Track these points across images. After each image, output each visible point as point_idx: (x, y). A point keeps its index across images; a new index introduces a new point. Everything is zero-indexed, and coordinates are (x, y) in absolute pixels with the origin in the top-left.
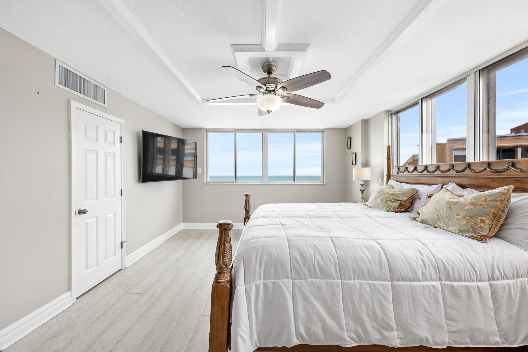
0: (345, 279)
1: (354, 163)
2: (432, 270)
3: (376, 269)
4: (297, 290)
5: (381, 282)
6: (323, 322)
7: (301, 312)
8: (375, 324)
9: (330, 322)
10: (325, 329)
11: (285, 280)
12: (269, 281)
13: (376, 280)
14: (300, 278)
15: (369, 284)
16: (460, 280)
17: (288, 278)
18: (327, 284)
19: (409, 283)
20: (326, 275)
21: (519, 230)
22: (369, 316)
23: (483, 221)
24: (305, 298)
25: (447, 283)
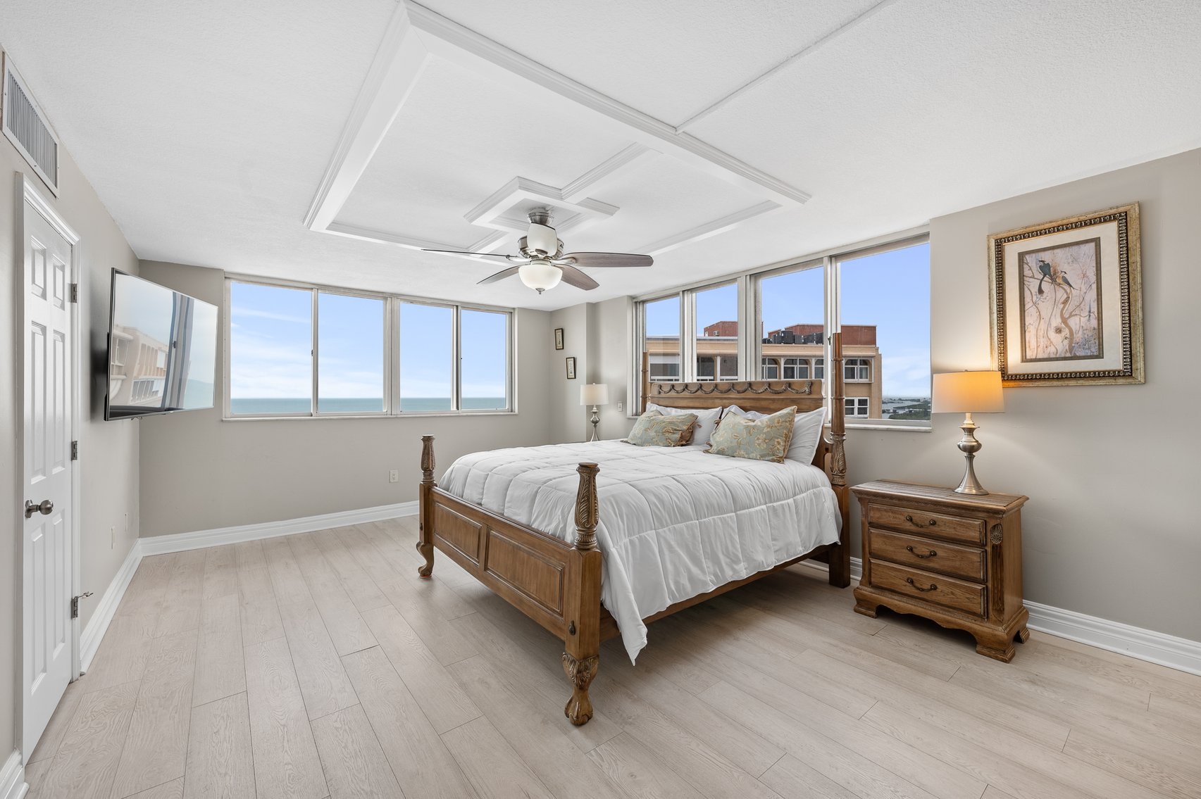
0: (701, 519)
1: (572, 375)
2: (760, 493)
3: (723, 501)
4: (662, 541)
5: (728, 515)
6: (689, 571)
7: (670, 567)
8: (728, 560)
9: (695, 570)
10: (692, 579)
11: (649, 532)
12: (634, 537)
13: (725, 514)
14: (663, 526)
15: (720, 518)
16: (778, 500)
17: (651, 529)
18: (687, 527)
19: (747, 510)
20: (685, 517)
21: (802, 448)
22: (723, 553)
23: (779, 443)
24: (670, 548)
25: (770, 505)
